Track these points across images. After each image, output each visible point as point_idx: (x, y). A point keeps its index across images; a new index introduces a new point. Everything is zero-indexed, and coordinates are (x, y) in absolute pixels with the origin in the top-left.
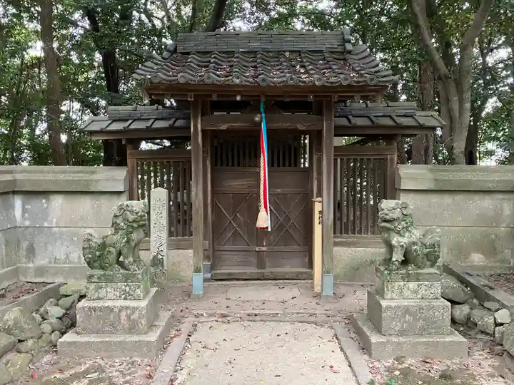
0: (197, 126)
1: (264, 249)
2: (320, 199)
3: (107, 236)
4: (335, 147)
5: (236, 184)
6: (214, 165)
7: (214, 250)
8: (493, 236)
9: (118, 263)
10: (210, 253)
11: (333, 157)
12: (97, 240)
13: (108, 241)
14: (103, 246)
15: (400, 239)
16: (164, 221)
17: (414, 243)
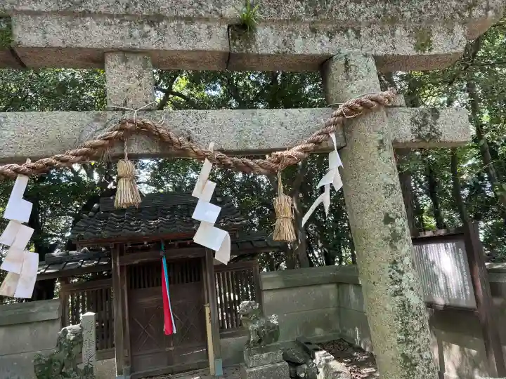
0: (117, 263)
1: (171, 349)
2: (208, 305)
3: (53, 354)
4: (215, 266)
5: (147, 301)
6: (130, 288)
7: (132, 356)
8: (326, 315)
9: (61, 373)
10: (129, 359)
11: (213, 273)
12: (45, 358)
13: (54, 358)
14: (50, 362)
15: (254, 326)
16: (93, 338)
17: (263, 327)
